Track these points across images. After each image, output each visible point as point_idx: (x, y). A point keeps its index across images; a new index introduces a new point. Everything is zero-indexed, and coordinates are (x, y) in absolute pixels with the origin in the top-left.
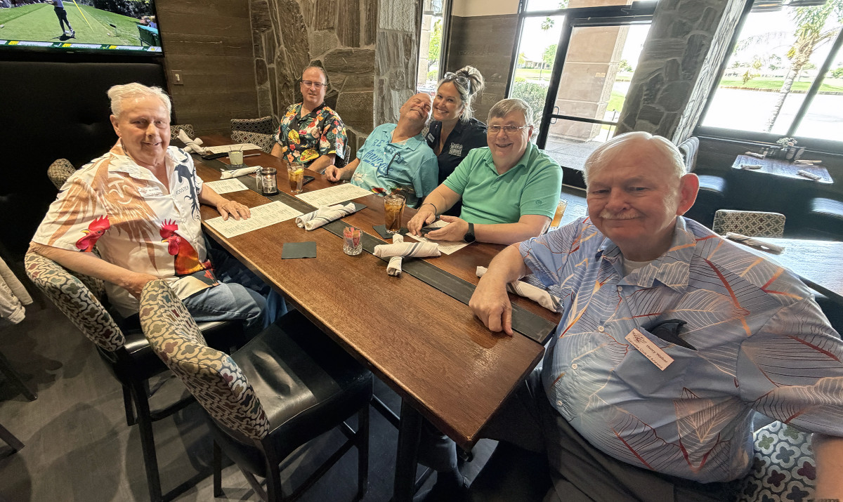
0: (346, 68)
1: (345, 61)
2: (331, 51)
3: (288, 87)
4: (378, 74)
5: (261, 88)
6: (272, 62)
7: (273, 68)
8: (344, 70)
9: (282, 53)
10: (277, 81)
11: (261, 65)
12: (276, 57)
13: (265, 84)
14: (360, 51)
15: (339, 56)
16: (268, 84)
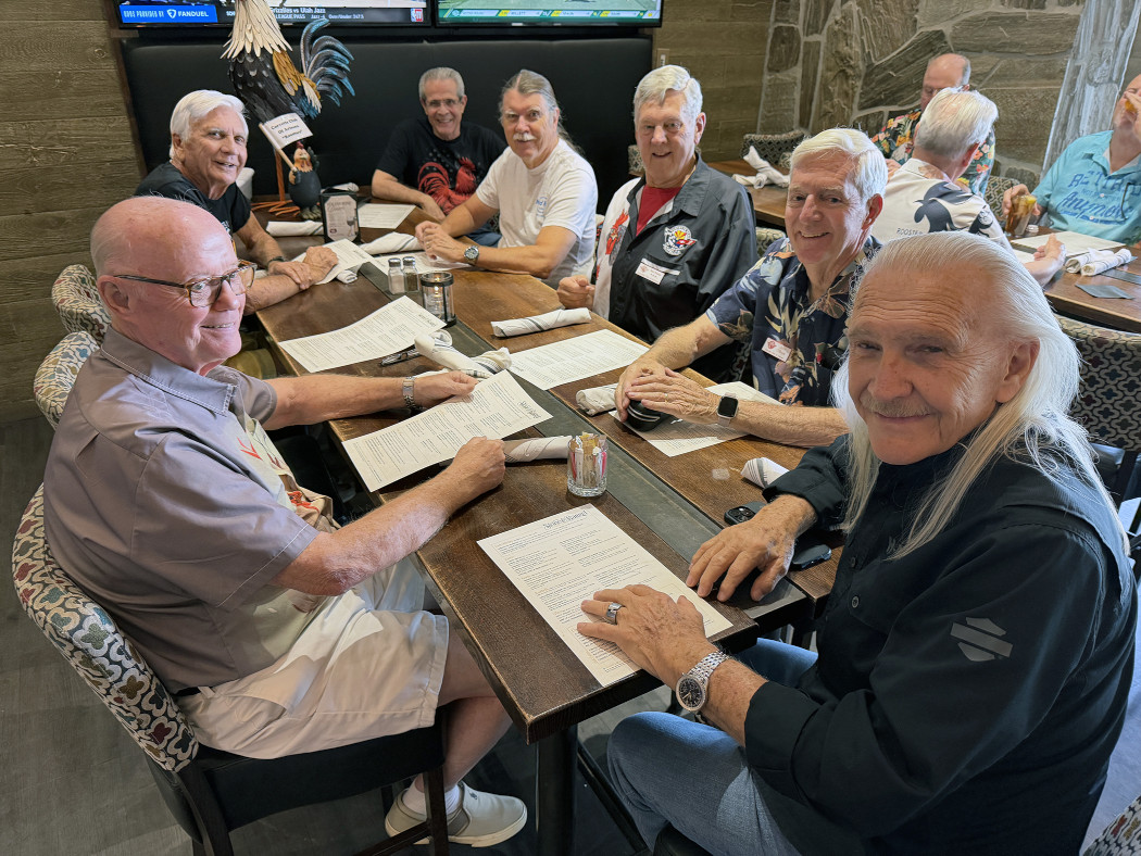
0: (1004, 45)
1: (1003, 34)
2: (971, 14)
3: (847, 77)
4: (1075, 58)
5: (776, 79)
6: (817, 31)
7: (819, 43)
8: (997, 48)
9: (846, 16)
10: (821, 67)
11: (786, 37)
12: (830, 22)
13: (790, 72)
14: (1045, 16)
15: (994, 25)
16: (797, 72)
